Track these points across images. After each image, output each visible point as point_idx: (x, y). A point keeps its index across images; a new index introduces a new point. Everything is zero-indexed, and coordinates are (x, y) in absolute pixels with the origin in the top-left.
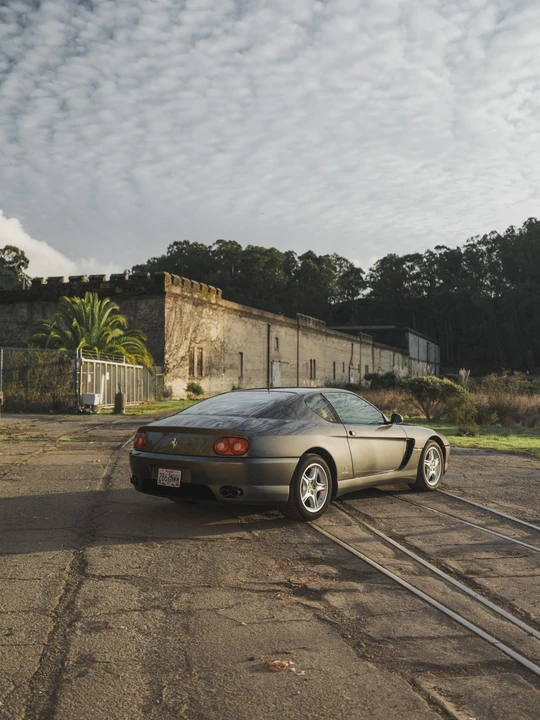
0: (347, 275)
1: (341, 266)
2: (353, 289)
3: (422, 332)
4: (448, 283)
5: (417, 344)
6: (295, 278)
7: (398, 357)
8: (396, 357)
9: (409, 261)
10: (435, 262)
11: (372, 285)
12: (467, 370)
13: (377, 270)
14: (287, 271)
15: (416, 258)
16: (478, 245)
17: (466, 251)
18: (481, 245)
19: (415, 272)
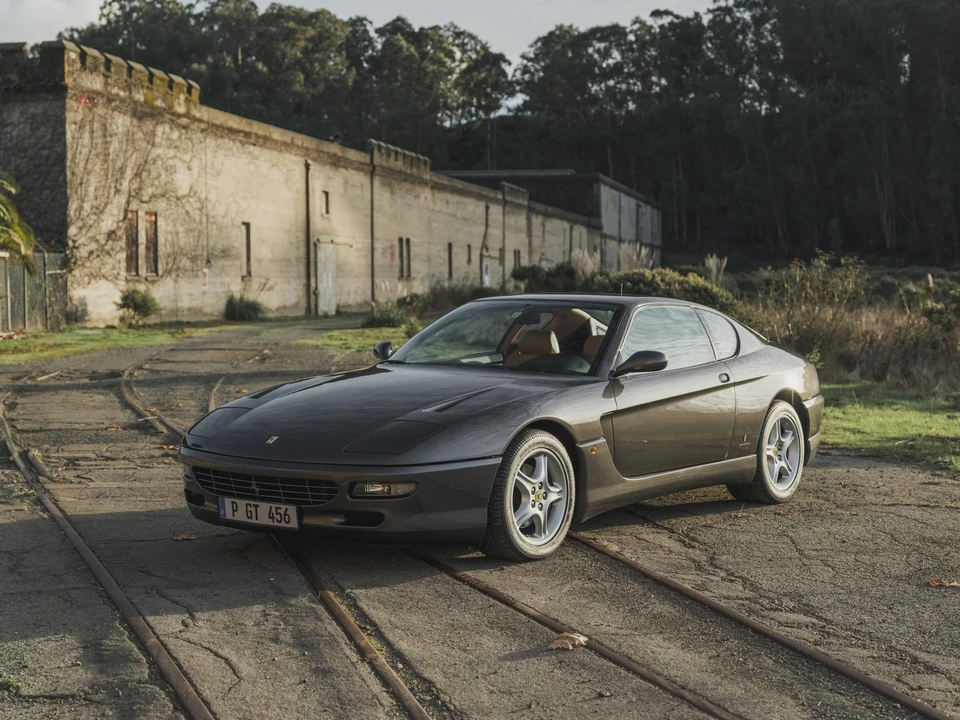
0: (475, 66)
2: (487, 96)
3: (627, 182)
4: (678, 86)
5: (615, 205)
6: (371, 71)
7: (580, 231)
8: (575, 233)
9: (600, 40)
10: (653, 42)
11: (527, 87)
12: (720, 257)
13: (535, 60)
14: (354, 60)
15: (614, 33)
16: (735, 9)
17: (711, 21)
18: (742, 9)
19: (611, 61)
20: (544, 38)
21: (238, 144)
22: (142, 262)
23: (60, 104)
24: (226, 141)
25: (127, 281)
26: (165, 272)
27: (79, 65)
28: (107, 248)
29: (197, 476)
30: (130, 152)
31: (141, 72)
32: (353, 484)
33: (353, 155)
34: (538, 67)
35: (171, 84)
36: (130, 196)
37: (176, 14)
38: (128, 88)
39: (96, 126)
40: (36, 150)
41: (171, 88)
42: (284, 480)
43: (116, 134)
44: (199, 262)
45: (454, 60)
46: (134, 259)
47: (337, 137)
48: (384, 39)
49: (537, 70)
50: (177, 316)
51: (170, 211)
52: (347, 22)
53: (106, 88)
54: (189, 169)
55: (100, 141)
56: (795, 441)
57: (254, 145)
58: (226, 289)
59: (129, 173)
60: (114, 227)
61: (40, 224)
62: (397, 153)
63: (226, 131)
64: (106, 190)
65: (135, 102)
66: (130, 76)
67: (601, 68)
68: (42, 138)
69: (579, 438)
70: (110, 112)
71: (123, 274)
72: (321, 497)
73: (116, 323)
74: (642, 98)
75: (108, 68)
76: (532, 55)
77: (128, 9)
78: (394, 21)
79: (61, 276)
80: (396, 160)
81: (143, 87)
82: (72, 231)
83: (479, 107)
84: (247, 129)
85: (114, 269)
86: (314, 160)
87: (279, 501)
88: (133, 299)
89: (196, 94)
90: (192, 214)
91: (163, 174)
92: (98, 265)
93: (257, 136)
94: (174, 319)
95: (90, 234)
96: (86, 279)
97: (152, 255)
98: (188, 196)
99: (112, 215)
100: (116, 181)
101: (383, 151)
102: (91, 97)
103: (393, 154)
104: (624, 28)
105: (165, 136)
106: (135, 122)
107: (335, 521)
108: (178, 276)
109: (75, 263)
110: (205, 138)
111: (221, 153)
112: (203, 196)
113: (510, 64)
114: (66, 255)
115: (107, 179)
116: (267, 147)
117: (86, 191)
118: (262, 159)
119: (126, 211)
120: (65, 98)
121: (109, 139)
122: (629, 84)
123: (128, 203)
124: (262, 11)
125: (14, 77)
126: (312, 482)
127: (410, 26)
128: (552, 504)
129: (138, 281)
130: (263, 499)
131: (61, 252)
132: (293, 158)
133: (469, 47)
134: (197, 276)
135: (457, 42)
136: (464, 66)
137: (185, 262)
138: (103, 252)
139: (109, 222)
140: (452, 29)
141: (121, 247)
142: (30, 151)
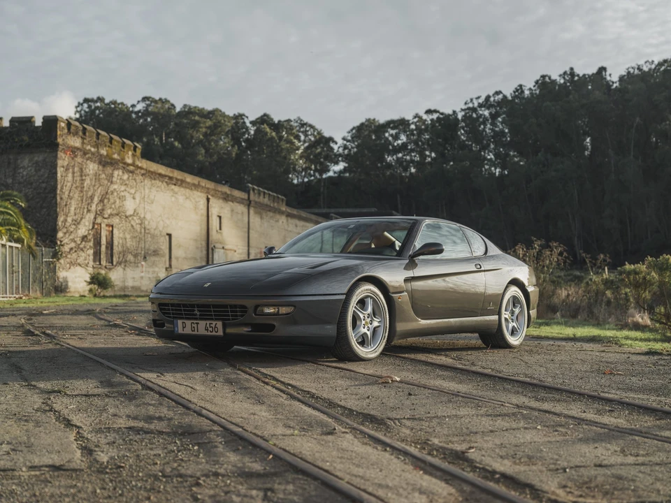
0: (313, 145)
1: (305, 133)
2: (321, 164)
4: (442, 156)
6: (247, 148)
9: (393, 129)
10: (426, 130)
11: (347, 158)
13: (352, 141)
14: (236, 141)
15: (401, 124)
16: (479, 109)
17: (463, 116)
18: (483, 109)
19: (400, 142)
20: (358, 127)
21: (165, 184)
22: (103, 256)
23: (54, 155)
24: (158, 182)
25: (93, 267)
26: (117, 263)
27: (66, 131)
28: (81, 246)
29: (161, 309)
30: (97, 186)
31: (104, 136)
32: (257, 307)
33: (237, 193)
34: (353, 145)
35: (123, 145)
36: (96, 214)
37: (123, 111)
38: (97, 146)
39: (76, 169)
40: (38, 183)
41: (123, 147)
42: (215, 306)
43: (88, 175)
44: (139, 257)
45: (300, 141)
46: (98, 254)
47: (227, 182)
48: (255, 128)
49: (352, 148)
50: (125, 291)
51: (121, 225)
52: (232, 117)
53: (83, 146)
54: (134, 198)
55: (78, 178)
56: (522, 311)
57: (175, 185)
58: (155, 275)
59: (96, 200)
60: (86, 233)
61: (40, 231)
62: (264, 193)
63: (157, 176)
64: (82, 210)
65: (101, 155)
66: (98, 139)
67: (393, 146)
68: (42, 176)
69: (391, 290)
70: (85, 161)
71: (91, 263)
72: (236, 316)
73: (86, 293)
74: (419, 165)
75: (84, 134)
76: (349, 138)
77: (93, 107)
78: (262, 116)
79: (53, 263)
80: (264, 197)
81: (106, 146)
82: (60, 235)
83: (316, 170)
84: (171, 175)
85: (85, 260)
86: (213, 196)
87: (212, 319)
88: (97, 279)
89: (139, 152)
90: (135, 227)
91: (118, 201)
92: (75, 257)
93: (177, 180)
94: (123, 293)
95: (71, 237)
96: (68, 265)
97: (109, 252)
98: (133, 215)
99: (85, 226)
100: (88, 204)
101: (256, 191)
102: (74, 150)
103: (262, 194)
104: (408, 121)
105: (119, 178)
106: (101, 167)
107: (245, 330)
108: (125, 266)
109: (61, 255)
110: (144, 179)
111: (154, 189)
112: (142, 216)
113: (336, 143)
114: (56, 250)
115: (82, 203)
116: (183, 187)
117: (69, 210)
118: (179, 194)
119: (94, 223)
120: (57, 151)
121: (84, 178)
122: (411, 156)
123: (95, 218)
124: (178, 109)
125: (26, 138)
126: (231, 306)
127: (272, 120)
128: (375, 328)
129: (100, 268)
130: (201, 319)
131: (53, 248)
132: (199, 194)
133: (309, 133)
134: (138, 266)
135: (302, 130)
136: (306, 144)
137: (130, 257)
138: (79, 249)
139: (83, 230)
140: (299, 121)
141: (90, 246)
142: (34, 184)
